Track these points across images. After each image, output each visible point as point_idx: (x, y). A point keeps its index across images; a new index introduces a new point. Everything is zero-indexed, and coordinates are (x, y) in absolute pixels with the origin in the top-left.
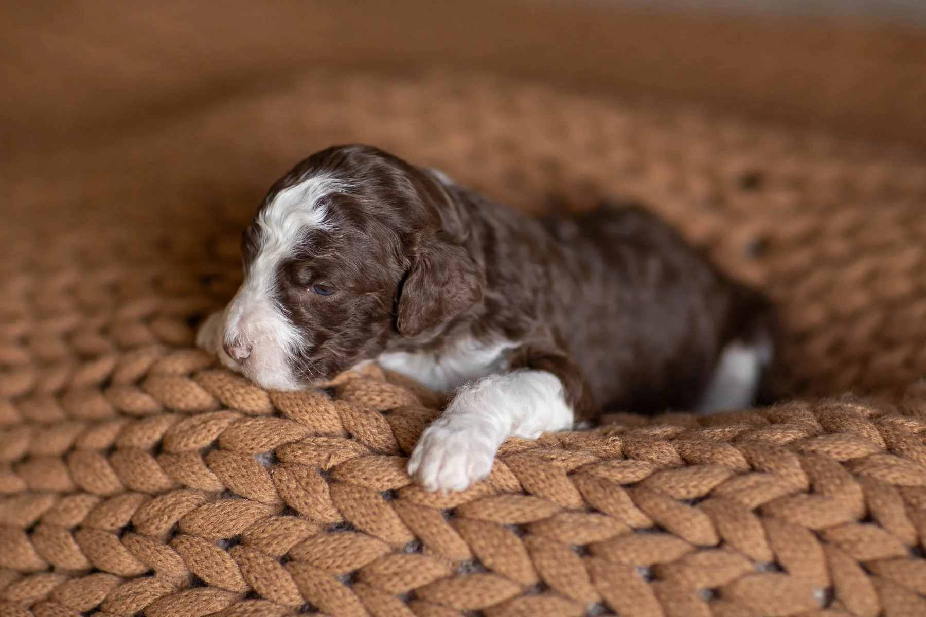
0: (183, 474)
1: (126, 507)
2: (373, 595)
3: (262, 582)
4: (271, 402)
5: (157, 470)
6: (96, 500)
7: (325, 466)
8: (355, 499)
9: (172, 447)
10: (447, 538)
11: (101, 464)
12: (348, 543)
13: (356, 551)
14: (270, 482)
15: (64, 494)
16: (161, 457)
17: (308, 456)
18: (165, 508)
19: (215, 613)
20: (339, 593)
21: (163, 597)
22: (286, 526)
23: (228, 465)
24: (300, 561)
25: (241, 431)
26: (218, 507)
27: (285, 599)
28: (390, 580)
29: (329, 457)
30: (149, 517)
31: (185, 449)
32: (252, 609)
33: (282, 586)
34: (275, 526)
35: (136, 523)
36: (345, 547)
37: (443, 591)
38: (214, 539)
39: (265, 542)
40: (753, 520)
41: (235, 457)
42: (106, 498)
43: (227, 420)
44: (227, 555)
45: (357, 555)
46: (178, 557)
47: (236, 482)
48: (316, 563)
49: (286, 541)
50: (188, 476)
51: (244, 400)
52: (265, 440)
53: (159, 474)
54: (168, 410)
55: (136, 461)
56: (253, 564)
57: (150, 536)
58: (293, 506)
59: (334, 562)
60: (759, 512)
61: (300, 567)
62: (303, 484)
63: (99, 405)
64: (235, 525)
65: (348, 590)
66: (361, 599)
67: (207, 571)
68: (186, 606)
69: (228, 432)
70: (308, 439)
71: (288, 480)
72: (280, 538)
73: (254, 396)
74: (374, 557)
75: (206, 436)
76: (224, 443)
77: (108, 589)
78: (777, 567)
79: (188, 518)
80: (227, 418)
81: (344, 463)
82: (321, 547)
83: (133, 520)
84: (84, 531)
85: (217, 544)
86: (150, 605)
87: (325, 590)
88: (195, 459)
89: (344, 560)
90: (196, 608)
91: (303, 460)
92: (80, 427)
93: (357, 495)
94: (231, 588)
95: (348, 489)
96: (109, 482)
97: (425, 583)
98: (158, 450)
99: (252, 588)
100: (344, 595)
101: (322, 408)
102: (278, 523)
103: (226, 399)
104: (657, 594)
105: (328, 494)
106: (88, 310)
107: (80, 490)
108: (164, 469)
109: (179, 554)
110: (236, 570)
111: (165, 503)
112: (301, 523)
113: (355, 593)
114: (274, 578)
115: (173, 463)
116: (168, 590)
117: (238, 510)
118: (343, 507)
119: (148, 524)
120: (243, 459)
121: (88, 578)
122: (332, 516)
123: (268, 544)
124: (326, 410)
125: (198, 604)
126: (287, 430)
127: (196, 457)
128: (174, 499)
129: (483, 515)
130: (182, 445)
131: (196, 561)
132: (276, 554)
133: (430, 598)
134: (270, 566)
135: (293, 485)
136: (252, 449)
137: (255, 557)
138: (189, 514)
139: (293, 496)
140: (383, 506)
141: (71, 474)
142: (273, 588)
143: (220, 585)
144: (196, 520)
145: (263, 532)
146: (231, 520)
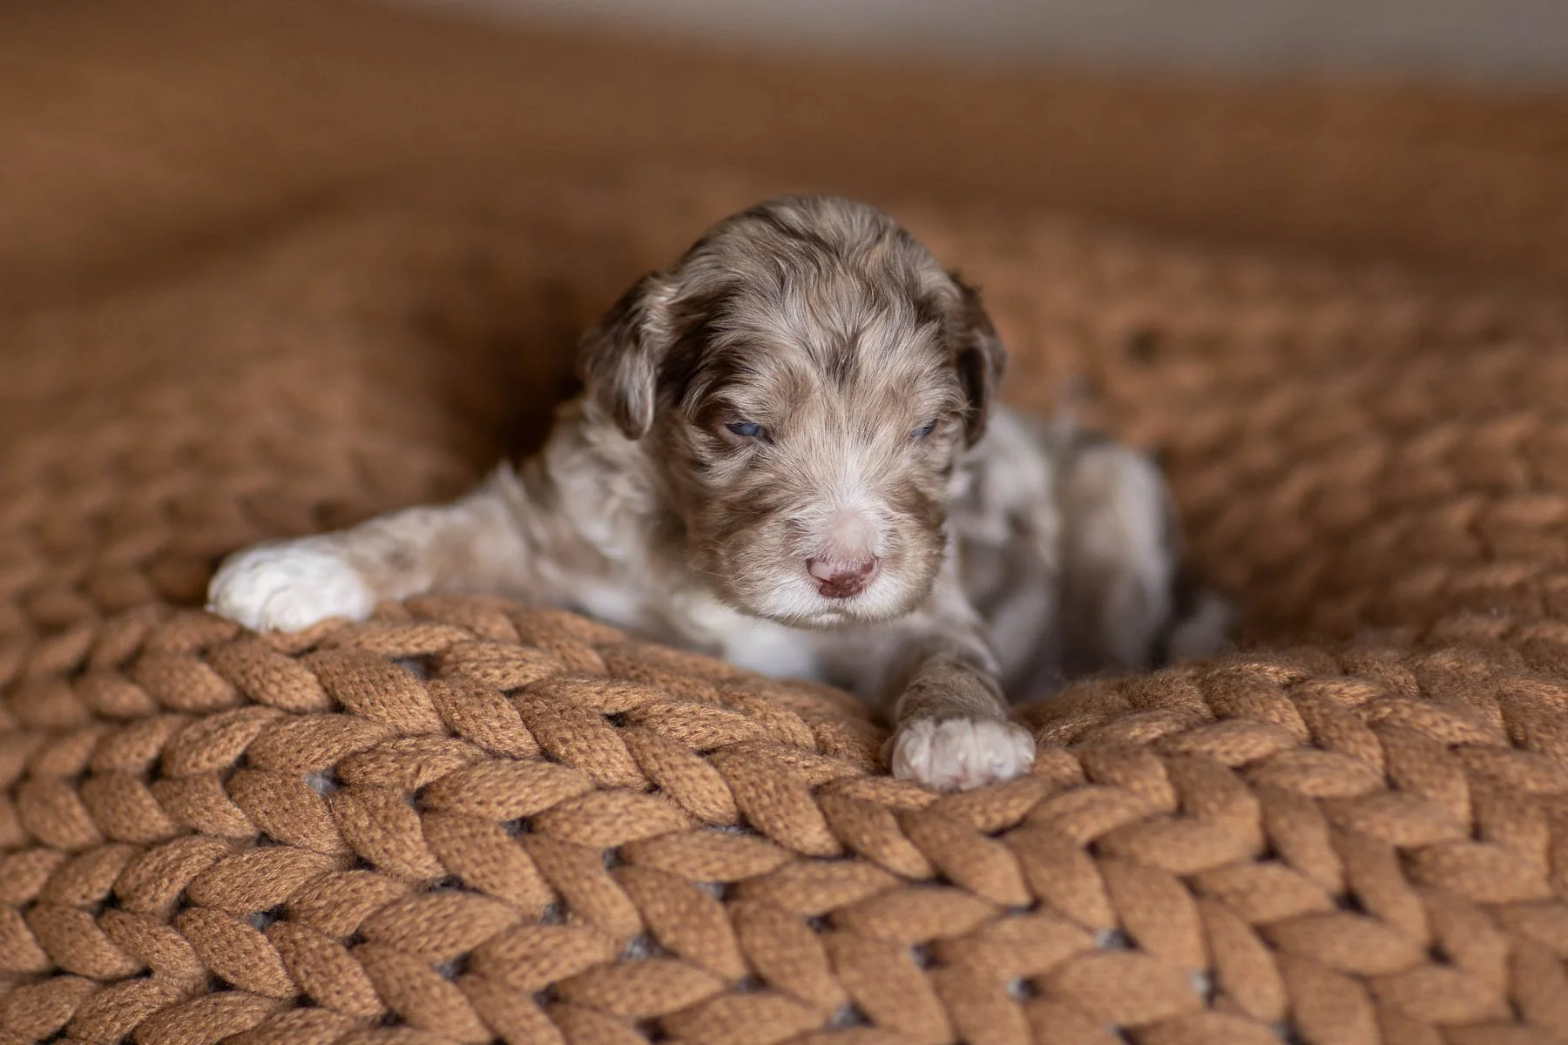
0: (190, 811)
1: (105, 867)
3: (317, 979)
4: (326, 690)
5: (151, 806)
6: (60, 857)
7: (413, 783)
8: (462, 838)
9: (175, 769)
10: (606, 898)
11: (68, 800)
12: (451, 910)
13: (464, 921)
14: (328, 819)
15: (10, 851)
16: (158, 785)
17: (385, 771)
18: (164, 867)
19: (243, 1032)
20: (436, 991)
21: (162, 1010)
22: (354, 886)
23: (261, 794)
24: (377, 940)
25: (281, 738)
26: (248, 861)
27: (355, 1006)
28: (515, 967)
29: (418, 770)
30: (140, 882)
31: (195, 770)
32: (300, 1023)
33: (349, 984)
34: (337, 887)
35: (121, 893)
36: (446, 917)
37: (598, 985)
38: (242, 913)
39: (321, 913)
40: (1083, 862)
41: (272, 781)
42: (75, 854)
43: (258, 722)
44: (262, 938)
45: (465, 929)
46: (186, 944)
47: (275, 820)
48: (401, 944)
49: (353, 910)
50: (200, 814)
51: (281, 692)
52: (318, 752)
53: (155, 813)
54: (165, 708)
55: (119, 793)
56: (302, 950)
57: (143, 913)
58: (365, 856)
59: (429, 941)
60: (1094, 849)
61: (375, 952)
62: (380, 819)
63: (65, 705)
64: (274, 888)
65: (450, 987)
66: (471, 1000)
67: (231, 966)
68: (196, 1023)
69: (260, 741)
70: (385, 744)
71: (356, 814)
72: (346, 906)
73: (298, 684)
74: (493, 930)
75: (225, 749)
76: (255, 760)
77: (78, 1000)
78: (1127, 941)
79: (200, 881)
80: (260, 718)
81: (443, 778)
82: (408, 918)
83: (115, 889)
84: (41, 909)
85: (247, 921)
86: (142, 1024)
87: (413, 988)
88: (210, 786)
89: (446, 936)
90: (214, 1024)
91: (377, 778)
92: (35, 742)
93: (466, 831)
94: (271, 991)
95: (451, 822)
96: (79, 828)
97: (571, 972)
98: (156, 772)
99: (302, 988)
100: (444, 994)
101: (406, 696)
102: (342, 882)
103: (254, 692)
104: (938, 989)
105: (419, 832)
106: (55, 554)
107: (35, 843)
108: (161, 803)
109: (186, 939)
110: (277, 963)
111: (165, 859)
112: (377, 881)
113: (463, 991)
114: (336, 971)
115: (177, 794)
116: (172, 999)
117: (279, 865)
118: (444, 852)
119: (139, 894)
120: (285, 783)
121: (47, 984)
122: (428, 868)
123: (326, 917)
124: (412, 698)
125: (216, 1019)
126: (353, 733)
127: (213, 783)
128: (178, 851)
129: (664, 864)
130: (189, 764)
131: (213, 950)
132: (340, 933)
133: (577, 998)
134: (329, 952)
135: (364, 822)
136: (299, 767)
137: (306, 939)
138: (201, 875)
139: (365, 839)
140: (508, 847)
141: (20, 818)
142: (333, 987)
143: (252, 988)
144: (213, 883)
145: (318, 898)
146: (268, 881)
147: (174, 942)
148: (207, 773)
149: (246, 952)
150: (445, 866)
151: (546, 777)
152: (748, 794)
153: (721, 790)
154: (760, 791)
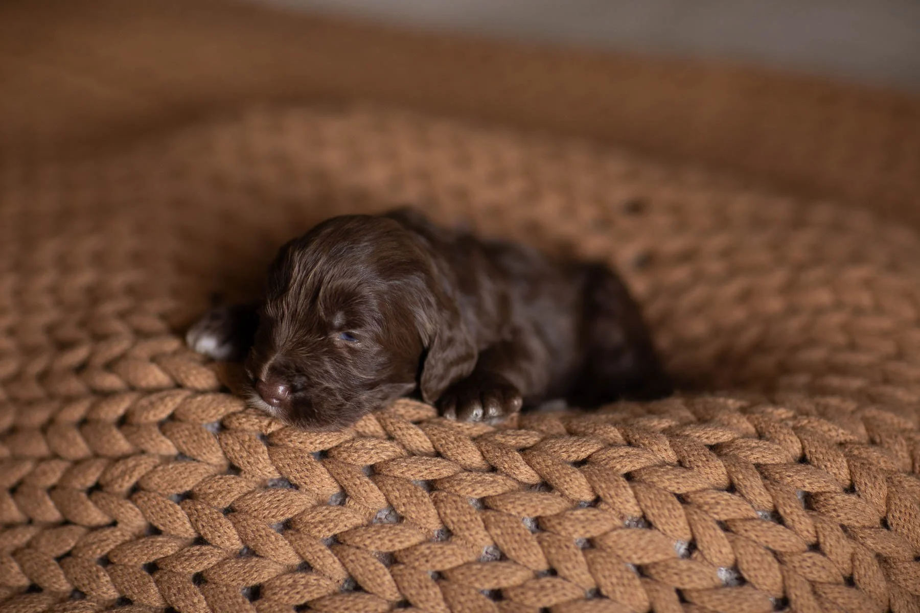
0: (143, 441)
1: (93, 469)
2: (301, 539)
3: (208, 530)
4: (219, 381)
5: (121, 438)
6: (69, 464)
7: (266, 431)
8: (291, 459)
9: (135, 420)
10: (367, 488)
11: (74, 434)
12: (281, 497)
13: (289, 503)
14: (217, 445)
15: (41, 460)
16: (125, 428)
17: (251, 423)
18: (127, 470)
19: (167, 557)
20: (273, 538)
21: (123, 544)
22: (229, 483)
23: (181, 433)
24: (240, 512)
25: (193, 405)
26: (172, 468)
27: (228, 544)
28: (316, 527)
29: (269, 424)
30: (113, 477)
31: (146, 421)
32: (198, 553)
33: (225, 533)
34: (219, 483)
35: (102, 482)
36: (279, 500)
37: (360, 537)
38: (168, 495)
39: (211, 496)
40: (624, 483)
41: (187, 426)
42: (77, 463)
43: (180, 397)
44: (178, 507)
45: (289, 507)
46: (137, 509)
47: (189, 446)
48: (255, 514)
49: (229, 495)
50: (148, 442)
51: (196, 380)
52: (213, 412)
53: (123, 442)
54: (132, 388)
55: (103, 432)
56: (200, 515)
57: (114, 493)
58: (237, 465)
59: (270, 513)
60: (629, 477)
61: (241, 517)
62: (246, 446)
63: (75, 385)
64: (185, 482)
65: (280, 536)
66: (291, 543)
67: (162, 521)
68: (142, 551)
69: (182, 406)
70: (250, 409)
71: (233, 443)
72: (224, 493)
74: (303, 508)
75: (163, 411)
76: (179, 416)
77: (77, 537)
78: (646, 523)
79: (146, 478)
80: (181, 395)
82: (259, 501)
83: (99, 480)
84: (59, 490)
85: (171, 499)
86: (112, 551)
87: (261, 536)
88: (153, 429)
89: (279, 511)
90: (151, 552)
91: (246, 426)
92: (56, 404)
93: (293, 455)
94: (182, 535)
95: (285, 451)
96: (79, 448)
97: (346, 529)
98: (123, 422)
99: (200, 534)
100: (277, 540)
102: (222, 481)
103: (182, 379)
105: (267, 455)
107: (56, 456)
108: (127, 437)
109: (138, 507)
110: (186, 520)
111: (127, 466)
112: (241, 481)
113: (286, 538)
114: (219, 526)
115: (135, 432)
116: (127, 538)
117: (188, 470)
118: (281, 465)
119: (113, 483)
120: (194, 428)
121: (61, 529)
122: (271, 473)
123: (214, 498)
125: (152, 550)
127: (154, 427)
128: (134, 462)
129: (397, 473)
130: (143, 418)
131: (152, 513)
132: (221, 507)
133: (349, 542)
134: (215, 516)
135: (237, 448)
136: (202, 419)
137: (203, 509)
138: (147, 474)
139: (238, 456)
140: (314, 464)
141: (48, 443)
142: (217, 534)
143: (173, 533)
144: (153, 479)
145: (210, 488)
146: (183, 479)
147: (131, 508)
148: (152, 424)
149: (170, 514)
150: (280, 473)
152: (441, 443)
153: (425, 441)
154: (447, 441)
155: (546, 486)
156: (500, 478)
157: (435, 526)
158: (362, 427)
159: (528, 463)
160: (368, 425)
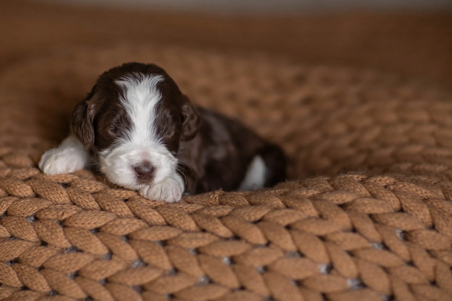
2: (85, 282)
3: (29, 281)
4: (34, 191)
7: (61, 218)
8: (77, 234)
10: (124, 248)
12: (72, 258)
14: (33, 230)
17: (52, 214)
19: (5, 299)
20: (68, 282)
22: (40, 251)
23: (12, 223)
24: (47, 269)
25: (18, 205)
26: (7, 244)
27: (41, 288)
28: (94, 273)
29: (63, 214)
32: (23, 295)
33: (39, 282)
34: (35, 252)
36: (70, 260)
37: (122, 277)
38: (4, 261)
39: (30, 260)
41: (15, 219)
44: (11, 268)
45: (77, 263)
47: (16, 230)
48: (56, 269)
49: (40, 259)
51: (20, 191)
56: (24, 272)
58: (45, 240)
59: (65, 267)
60: (288, 227)
61: (47, 271)
62: (50, 229)
64: (15, 253)
65: (72, 281)
66: (80, 285)
69: (12, 206)
70: (52, 206)
71: (42, 228)
72: (38, 258)
74: (86, 263)
76: (10, 212)
80: (11, 200)
81: (70, 217)
82: (58, 261)
85: (6, 263)
87: (60, 282)
89: (71, 265)
91: (50, 216)
93: (78, 232)
94: (13, 285)
95: (73, 229)
97: (112, 274)
99: (24, 284)
100: (70, 283)
101: (59, 192)
102: (36, 250)
103: (11, 191)
105: (63, 233)
110: (16, 276)
112: (48, 250)
113: (77, 282)
114: (35, 278)
117: (16, 245)
118: (71, 238)
120: (19, 219)
122: (65, 244)
123: (32, 261)
124: (61, 192)
126: (41, 203)
129: (143, 237)
132: (36, 266)
133: (115, 281)
134: (32, 272)
135: (45, 230)
136: (24, 214)
137: (25, 268)
139: (45, 235)
140: (92, 236)
142: (34, 283)
143: (8, 284)
145: (29, 255)
146: (13, 251)
149: (6, 273)
150: (71, 243)
151: (103, 215)
152: (170, 218)
153: (160, 218)
154: (174, 217)
155: (237, 238)
156: (207, 235)
157: (167, 267)
158: (120, 212)
159: (225, 225)
160: (124, 211)
